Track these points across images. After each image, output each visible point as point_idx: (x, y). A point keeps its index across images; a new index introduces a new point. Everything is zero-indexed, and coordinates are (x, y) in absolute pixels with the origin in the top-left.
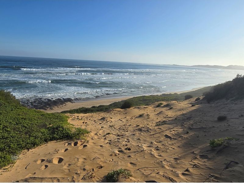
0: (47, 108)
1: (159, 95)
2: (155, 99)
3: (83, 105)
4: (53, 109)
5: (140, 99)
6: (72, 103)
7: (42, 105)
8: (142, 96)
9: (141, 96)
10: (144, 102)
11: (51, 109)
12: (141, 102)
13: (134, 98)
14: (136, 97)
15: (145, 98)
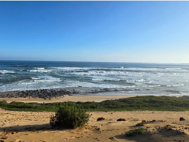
0: (47, 98)
1: (178, 97)
2: (171, 103)
3: (78, 98)
4: (51, 99)
5: (145, 99)
6: (70, 95)
7: (45, 94)
8: (149, 96)
9: (147, 96)
10: (151, 104)
11: (50, 99)
12: (146, 104)
13: (137, 97)
14: (140, 97)
15: (153, 99)
